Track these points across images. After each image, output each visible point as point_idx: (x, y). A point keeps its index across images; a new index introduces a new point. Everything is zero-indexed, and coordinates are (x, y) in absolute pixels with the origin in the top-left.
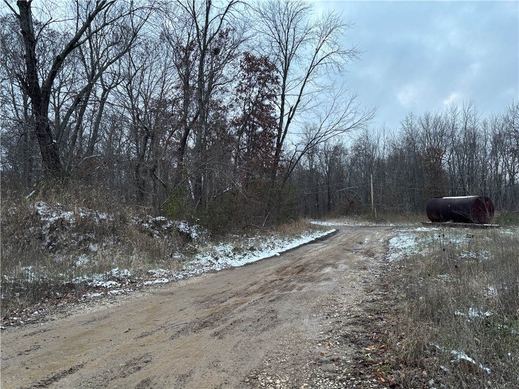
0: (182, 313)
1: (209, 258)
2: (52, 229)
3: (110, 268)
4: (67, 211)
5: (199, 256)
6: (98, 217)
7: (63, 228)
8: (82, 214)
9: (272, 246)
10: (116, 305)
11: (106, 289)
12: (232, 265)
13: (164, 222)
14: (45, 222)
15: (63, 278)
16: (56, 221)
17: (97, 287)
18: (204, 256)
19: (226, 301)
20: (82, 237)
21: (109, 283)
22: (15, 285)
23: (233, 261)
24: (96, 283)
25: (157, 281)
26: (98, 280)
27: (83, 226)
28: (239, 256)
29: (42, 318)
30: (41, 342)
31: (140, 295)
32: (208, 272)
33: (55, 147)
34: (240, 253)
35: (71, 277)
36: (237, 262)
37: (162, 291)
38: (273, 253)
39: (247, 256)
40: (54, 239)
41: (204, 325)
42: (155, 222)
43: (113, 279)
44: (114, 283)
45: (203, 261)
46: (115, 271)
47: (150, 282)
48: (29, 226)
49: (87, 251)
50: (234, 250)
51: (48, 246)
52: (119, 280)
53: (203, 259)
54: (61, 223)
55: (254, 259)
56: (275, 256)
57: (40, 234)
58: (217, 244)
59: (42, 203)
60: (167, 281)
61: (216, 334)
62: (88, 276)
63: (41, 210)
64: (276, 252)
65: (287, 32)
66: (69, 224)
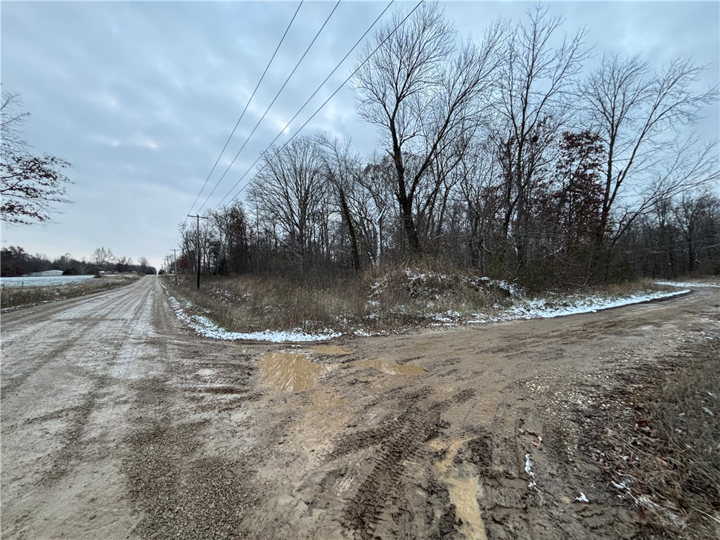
0: (489, 342)
1: (522, 309)
2: (414, 284)
3: (446, 310)
4: (422, 273)
5: (513, 307)
6: (440, 277)
7: (420, 284)
8: (430, 276)
9: (588, 303)
10: (447, 332)
11: (443, 322)
12: (542, 316)
13: (488, 281)
14: (410, 280)
15: (419, 314)
16: (416, 280)
17: (438, 321)
18: (517, 308)
19: (526, 339)
20: (430, 290)
21: (445, 319)
22: (395, 314)
23: (544, 313)
24: (437, 318)
25: (477, 321)
26: (439, 317)
27: (431, 283)
28: (551, 310)
29: (407, 332)
30: (406, 343)
31: (464, 328)
32: (519, 319)
33: (416, 234)
34: (551, 307)
35: (424, 313)
36: (548, 314)
37: (479, 327)
38: (589, 309)
39: (559, 311)
40: (415, 291)
41: (501, 350)
42: (480, 281)
43: (448, 317)
44: (448, 319)
45: (516, 311)
46: (449, 312)
47: (472, 322)
48: (402, 282)
49: (433, 299)
50: (546, 305)
51: (412, 295)
52: (452, 318)
53: (517, 310)
54: (419, 280)
55: (566, 313)
56: (591, 312)
57: (408, 287)
58: (532, 300)
59: (409, 269)
60: (484, 322)
61: (507, 356)
62: (433, 313)
63: (408, 273)
64: (593, 309)
65: (613, 100)
66: (423, 282)
